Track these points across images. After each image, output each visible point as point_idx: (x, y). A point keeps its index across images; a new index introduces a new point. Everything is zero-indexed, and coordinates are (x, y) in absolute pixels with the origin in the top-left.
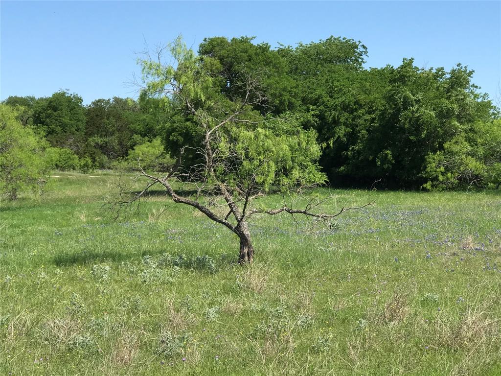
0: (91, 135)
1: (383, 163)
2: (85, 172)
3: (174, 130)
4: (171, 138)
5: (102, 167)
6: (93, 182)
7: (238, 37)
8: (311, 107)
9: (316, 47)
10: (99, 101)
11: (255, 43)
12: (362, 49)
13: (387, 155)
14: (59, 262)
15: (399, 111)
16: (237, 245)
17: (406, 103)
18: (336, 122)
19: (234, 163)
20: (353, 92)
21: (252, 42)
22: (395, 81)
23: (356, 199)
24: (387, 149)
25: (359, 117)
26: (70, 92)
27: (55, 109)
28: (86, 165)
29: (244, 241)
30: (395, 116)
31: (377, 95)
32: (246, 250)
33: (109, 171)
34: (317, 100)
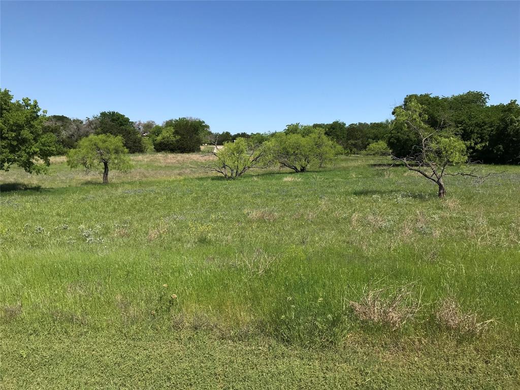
0: (350, 139)
1: (497, 151)
2: (347, 156)
3: (392, 137)
4: (391, 141)
5: (354, 154)
6: (352, 160)
7: (423, 94)
8: (459, 125)
9: (461, 96)
10: (352, 124)
11: (432, 96)
12: (486, 96)
13: (500, 147)
14: (356, 193)
15: (508, 125)
16: (437, 187)
17: (512, 122)
18: (472, 132)
19: (438, 153)
20: (482, 117)
21: (430, 96)
22: (505, 111)
23: (484, 170)
24: (500, 145)
25: (485, 129)
26: (340, 121)
27: (334, 129)
28: (348, 153)
29: (441, 187)
30: (505, 128)
31: (494, 118)
32: (442, 191)
33: (359, 155)
34: (462, 122)
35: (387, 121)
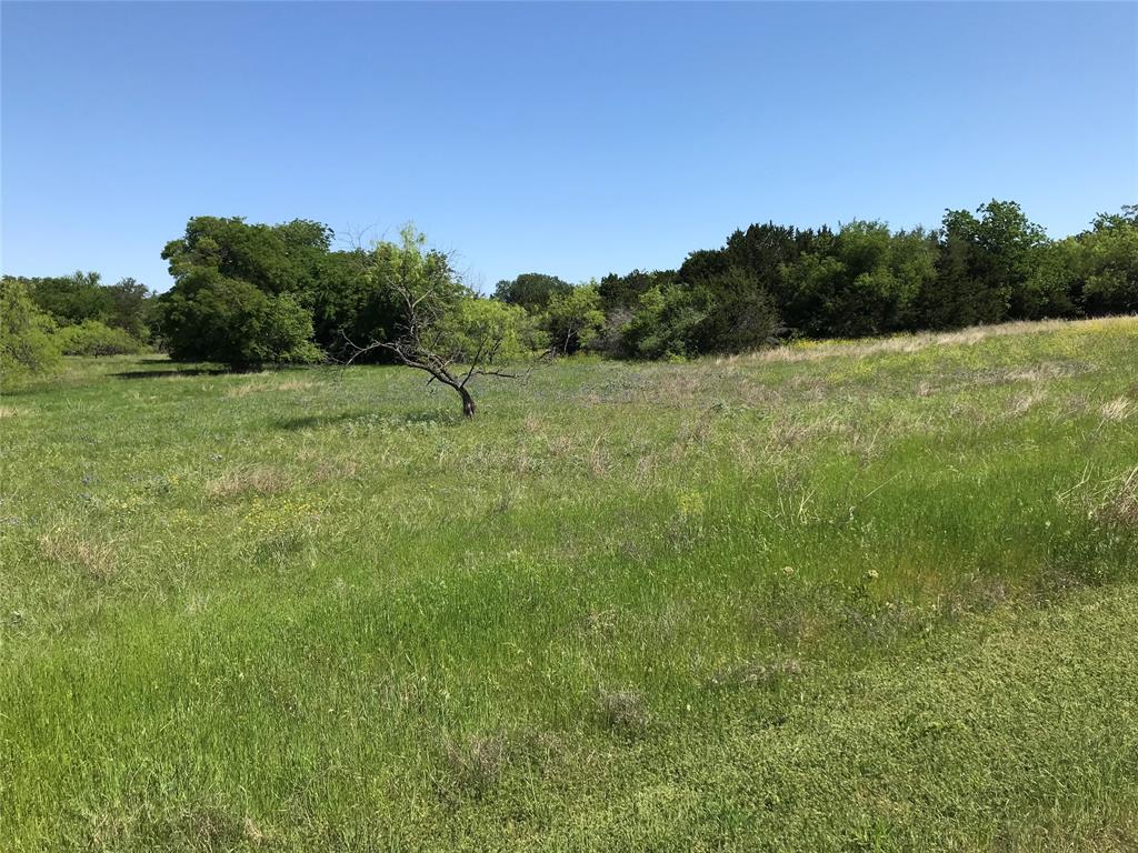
12: (329, 232)
32: (469, 406)
35: (79, 275)
